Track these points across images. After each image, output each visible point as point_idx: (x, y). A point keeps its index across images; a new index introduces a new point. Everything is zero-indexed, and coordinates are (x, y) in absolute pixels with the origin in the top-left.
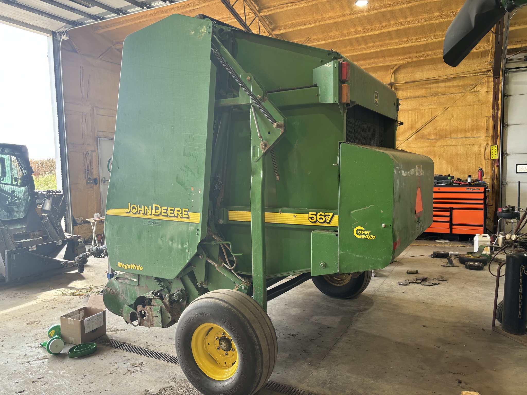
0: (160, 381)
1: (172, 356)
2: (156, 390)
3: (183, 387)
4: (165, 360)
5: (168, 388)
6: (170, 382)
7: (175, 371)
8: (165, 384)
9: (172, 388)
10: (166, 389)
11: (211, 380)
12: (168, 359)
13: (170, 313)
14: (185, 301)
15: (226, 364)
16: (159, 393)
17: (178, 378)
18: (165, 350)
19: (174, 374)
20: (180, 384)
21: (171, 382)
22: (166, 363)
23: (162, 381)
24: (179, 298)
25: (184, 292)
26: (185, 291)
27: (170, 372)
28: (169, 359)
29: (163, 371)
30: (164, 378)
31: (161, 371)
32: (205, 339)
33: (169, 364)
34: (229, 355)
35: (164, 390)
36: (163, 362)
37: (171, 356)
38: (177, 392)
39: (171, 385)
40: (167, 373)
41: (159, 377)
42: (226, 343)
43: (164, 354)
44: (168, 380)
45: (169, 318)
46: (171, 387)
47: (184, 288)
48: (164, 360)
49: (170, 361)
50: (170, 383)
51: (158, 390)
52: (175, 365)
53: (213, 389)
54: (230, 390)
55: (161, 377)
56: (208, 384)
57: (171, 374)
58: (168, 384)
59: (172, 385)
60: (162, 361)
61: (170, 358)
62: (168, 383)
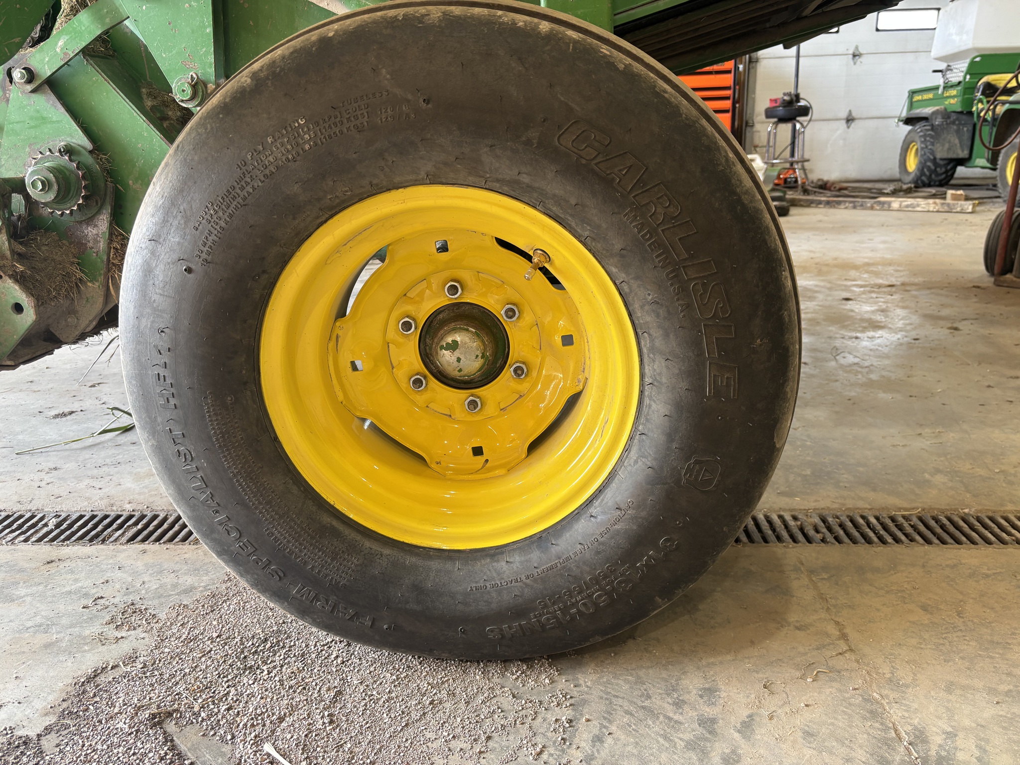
0: (47, 646)
1: (64, 515)
2: (39, 704)
3: (211, 639)
4: (34, 539)
5: (117, 673)
6: (113, 633)
7: (119, 574)
8: (89, 655)
9: (145, 666)
10: (102, 679)
11: (430, 558)
12: (45, 530)
13: (17, 281)
14: (99, 212)
15: (480, 459)
16: (62, 715)
17: (156, 602)
18: (16, 498)
19: (117, 586)
20: (185, 631)
21: (124, 634)
22: (45, 550)
23: (58, 641)
24: (62, 197)
25: (89, 160)
26: (91, 152)
27: (88, 583)
28: (51, 531)
29: (41, 588)
30: (65, 621)
31: (29, 591)
32: (334, 337)
33: (63, 552)
34: (491, 409)
35: (91, 689)
36: (24, 546)
37: (57, 516)
38: (190, 679)
39: (125, 647)
40: (70, 592)
41: (29, 624)
42: (478, 335)
43: (16, 516)
44: (95, 629)
45: (18, 308)
46: (132, 659)
47: (79, 139)
48: (26, 540)
49: (62, 537)
50: (117, 639)
51: (53, 698)
52: (102, 546)
53: (460, 607)
54: (596, 580)
55: (38, 620)
56: (417, 588)
57: (96, 592)
58: (104, 648)
59: (135, 644)
60: (13, 547)
61: (58, 526)
62: (102, 640)
